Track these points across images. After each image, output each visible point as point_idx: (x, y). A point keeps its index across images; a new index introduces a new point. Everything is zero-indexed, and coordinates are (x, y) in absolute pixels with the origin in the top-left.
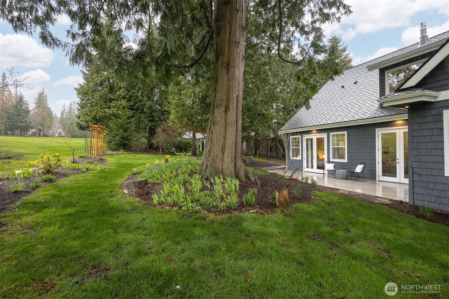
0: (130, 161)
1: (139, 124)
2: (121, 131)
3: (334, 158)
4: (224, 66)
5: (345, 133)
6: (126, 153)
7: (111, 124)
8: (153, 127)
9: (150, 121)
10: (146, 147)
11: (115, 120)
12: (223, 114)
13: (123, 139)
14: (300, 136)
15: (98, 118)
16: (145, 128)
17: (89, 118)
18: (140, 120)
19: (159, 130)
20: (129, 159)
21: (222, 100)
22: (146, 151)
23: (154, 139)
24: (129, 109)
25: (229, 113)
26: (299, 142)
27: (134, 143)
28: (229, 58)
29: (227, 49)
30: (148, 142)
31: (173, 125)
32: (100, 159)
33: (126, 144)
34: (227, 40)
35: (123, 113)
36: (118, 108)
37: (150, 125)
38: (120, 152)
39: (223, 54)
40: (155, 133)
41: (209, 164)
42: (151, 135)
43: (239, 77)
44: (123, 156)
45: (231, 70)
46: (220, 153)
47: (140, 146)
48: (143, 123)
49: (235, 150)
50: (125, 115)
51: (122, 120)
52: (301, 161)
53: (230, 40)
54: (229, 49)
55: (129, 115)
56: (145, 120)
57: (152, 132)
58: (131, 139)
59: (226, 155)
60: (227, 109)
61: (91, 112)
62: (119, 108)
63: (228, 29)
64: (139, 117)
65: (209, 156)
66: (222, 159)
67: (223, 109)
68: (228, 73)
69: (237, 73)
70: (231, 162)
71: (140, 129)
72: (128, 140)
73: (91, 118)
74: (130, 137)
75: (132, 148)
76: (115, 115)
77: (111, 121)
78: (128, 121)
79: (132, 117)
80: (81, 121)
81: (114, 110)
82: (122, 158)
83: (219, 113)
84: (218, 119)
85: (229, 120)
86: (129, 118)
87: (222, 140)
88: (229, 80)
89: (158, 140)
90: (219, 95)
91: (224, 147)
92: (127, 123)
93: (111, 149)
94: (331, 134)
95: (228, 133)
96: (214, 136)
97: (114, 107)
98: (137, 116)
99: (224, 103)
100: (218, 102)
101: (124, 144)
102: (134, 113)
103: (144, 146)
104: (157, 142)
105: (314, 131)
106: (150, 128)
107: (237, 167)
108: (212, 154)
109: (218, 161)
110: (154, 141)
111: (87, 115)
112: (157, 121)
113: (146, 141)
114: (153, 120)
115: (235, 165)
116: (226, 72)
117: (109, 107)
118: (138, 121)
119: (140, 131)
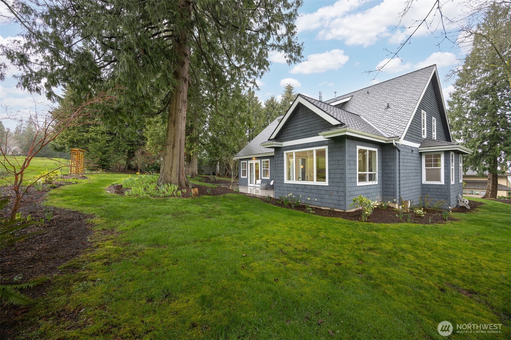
0: (109, 179)
1: (118, 147)
2: (100, 153)
3: (264, 176)
4: (172, 122)
5: (269, 160)
6: (104, 172)
7: (90, 147)
8: (131, 151)
9: (129, 145)
10: (125, 168)
11: (93, 144)
12: (171, 149)
13: (102, 160)
14: (246, 161)
15: (75, 141)
16: (124, 151)
17: (65, 141)
18: (119, 144)
19: (138, 153)
20: (108, 177)
21: (171, 142)
22: (125, 171)
23: (133, 161)
24: (107, 133)
25: (175, 149)
26: (246, 166)
27: (113, 164)
28: (175, 118)
29: (174, 113)
30: (127, 163)
31: (150, 149)
32: (83, 176)
33: (105, 165)
34: (174, 108)
35: (102, 137)
36: (96, 132)
37: (129, 149)
38: (98, 172)
39: (172, 116)
40: (134, 156)
41: (163, 177)
42: (130, 157)
43: (181, 129)
44: (103, 175)
45: (176, 125)
46: (169, 171)
47: (118, 167)
48: (121, 147)
49: (179, 170)
50: (104, 140)
51: (101, 144)
52: (247, 179)
53: (175, 108)
54: (175, 113)
55: (108, 139)
56: (124, 144)
57: (131, 155)
58: (109, 161)
59: (173, 172)
60: (174, 147)
61: (67, 135)
62: (98, 133)
63: (175, 102)
64: (118, 141)
65: (163, 173)
66: (171, 175)
67: (171, 146)
68: (174, 126)
69: (180, 127)
70: (176, 177)
71: (119, 151)
72: (106, 162)
73: (68, 141)
74: (109, 159)
75: (110, 169)
76: (93, 139)
77: (90, 145)
78: (107, 145)
79: (111, 141)
80: (56, 143)
81: (93, 134)
82: (101, 176)
83: (169, 149)
84: (168, 152)
85: (175, 153)
86: (108, 142)
87: (171, 164)
88: (175, 130)
89: (137, 161)
90: (169, 138)
91: (172, 168)
92: (106, 147)
93: (89, 169)
94: (262, 160)
95: (174, 160)
96: (166, 161)
97: (92, 131)
98: (116, 140)
99: (172, 143)
100: (168, 143)
101: (103, 165)
102: (113, 138)
103: (123, 167)
104: (136, 164)
105: (254, 158)
106: (129, 152)
107: (180, 179)
108: (164, 172)
109: (168, 176)
110: (132, 163)
111: (63, 137)
112: (136, 145)
113: (125, 162)
114: (132, 145)
115: (179, 178)
116: (173, 126)
117: (87, 132)
118: (117, 145)
119: (119, 153)
